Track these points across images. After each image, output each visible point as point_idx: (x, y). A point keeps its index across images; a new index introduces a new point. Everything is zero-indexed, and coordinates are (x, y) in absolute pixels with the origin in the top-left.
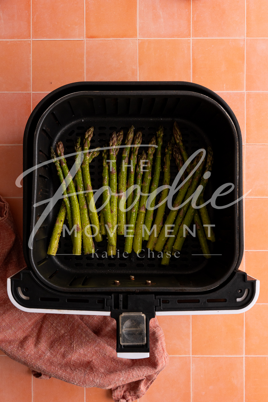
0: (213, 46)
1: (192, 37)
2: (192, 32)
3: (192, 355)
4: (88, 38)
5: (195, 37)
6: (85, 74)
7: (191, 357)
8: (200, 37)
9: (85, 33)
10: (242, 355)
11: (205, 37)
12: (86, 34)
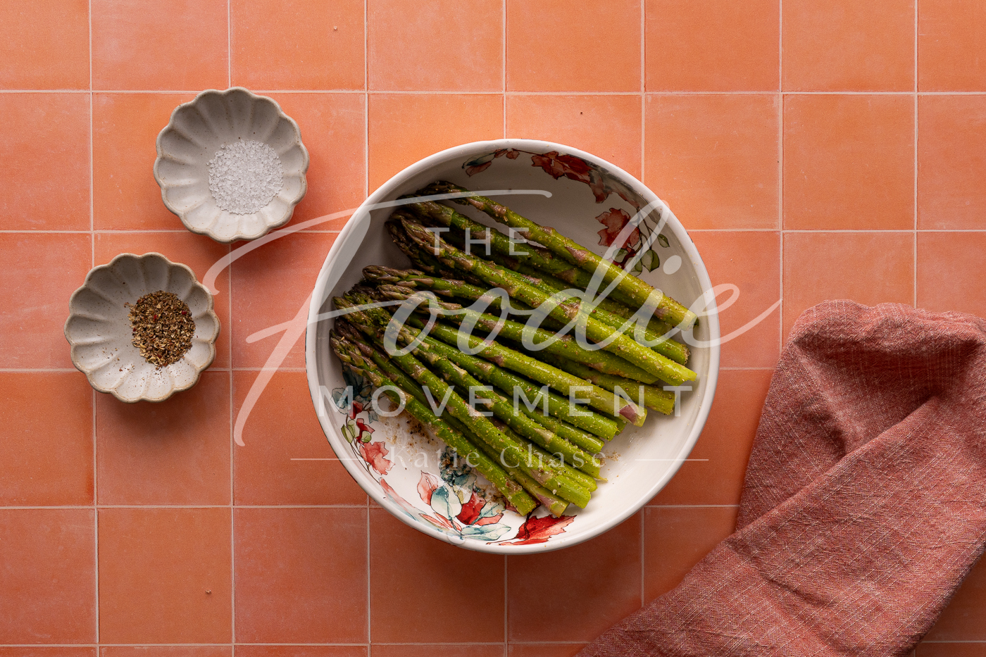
0: (112, 176)
1: (89, 229)
2: (77, 230)
3: (913, 228)
4: (93, 499)
5: (89, 221)
6: (184, 507)
7: (918, 231)
8: (89, 209)
9: (81, 507)
10: (913, 98)
11: (89, 195)
12: (83, 505)
